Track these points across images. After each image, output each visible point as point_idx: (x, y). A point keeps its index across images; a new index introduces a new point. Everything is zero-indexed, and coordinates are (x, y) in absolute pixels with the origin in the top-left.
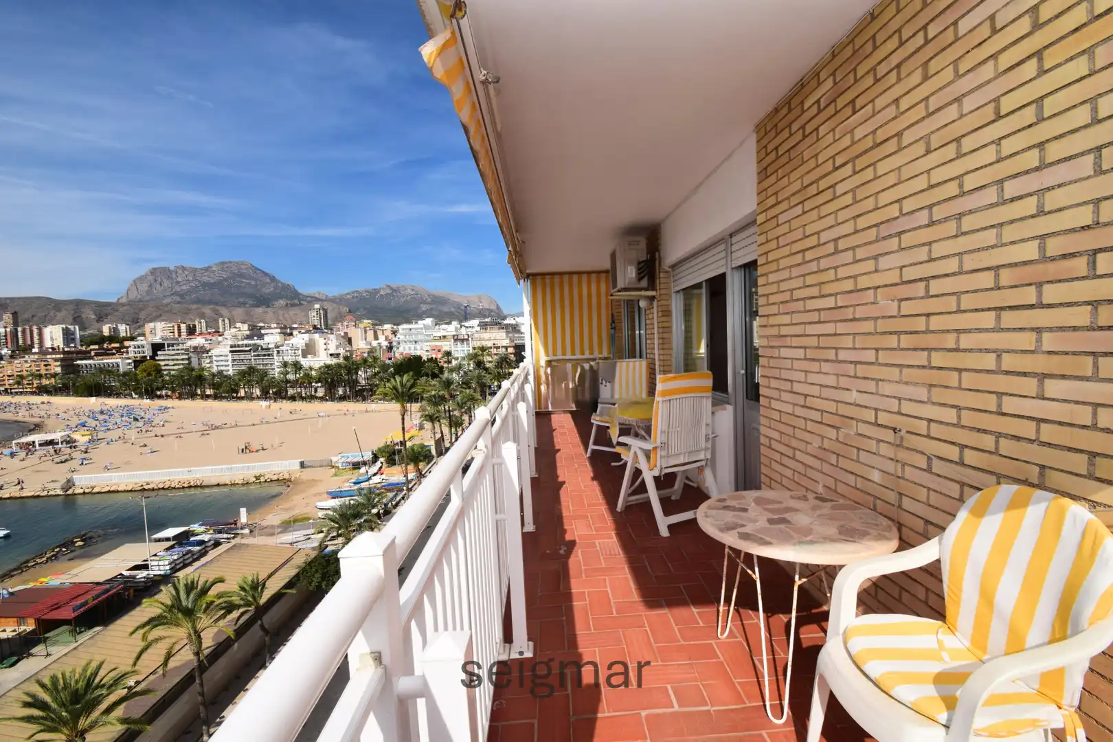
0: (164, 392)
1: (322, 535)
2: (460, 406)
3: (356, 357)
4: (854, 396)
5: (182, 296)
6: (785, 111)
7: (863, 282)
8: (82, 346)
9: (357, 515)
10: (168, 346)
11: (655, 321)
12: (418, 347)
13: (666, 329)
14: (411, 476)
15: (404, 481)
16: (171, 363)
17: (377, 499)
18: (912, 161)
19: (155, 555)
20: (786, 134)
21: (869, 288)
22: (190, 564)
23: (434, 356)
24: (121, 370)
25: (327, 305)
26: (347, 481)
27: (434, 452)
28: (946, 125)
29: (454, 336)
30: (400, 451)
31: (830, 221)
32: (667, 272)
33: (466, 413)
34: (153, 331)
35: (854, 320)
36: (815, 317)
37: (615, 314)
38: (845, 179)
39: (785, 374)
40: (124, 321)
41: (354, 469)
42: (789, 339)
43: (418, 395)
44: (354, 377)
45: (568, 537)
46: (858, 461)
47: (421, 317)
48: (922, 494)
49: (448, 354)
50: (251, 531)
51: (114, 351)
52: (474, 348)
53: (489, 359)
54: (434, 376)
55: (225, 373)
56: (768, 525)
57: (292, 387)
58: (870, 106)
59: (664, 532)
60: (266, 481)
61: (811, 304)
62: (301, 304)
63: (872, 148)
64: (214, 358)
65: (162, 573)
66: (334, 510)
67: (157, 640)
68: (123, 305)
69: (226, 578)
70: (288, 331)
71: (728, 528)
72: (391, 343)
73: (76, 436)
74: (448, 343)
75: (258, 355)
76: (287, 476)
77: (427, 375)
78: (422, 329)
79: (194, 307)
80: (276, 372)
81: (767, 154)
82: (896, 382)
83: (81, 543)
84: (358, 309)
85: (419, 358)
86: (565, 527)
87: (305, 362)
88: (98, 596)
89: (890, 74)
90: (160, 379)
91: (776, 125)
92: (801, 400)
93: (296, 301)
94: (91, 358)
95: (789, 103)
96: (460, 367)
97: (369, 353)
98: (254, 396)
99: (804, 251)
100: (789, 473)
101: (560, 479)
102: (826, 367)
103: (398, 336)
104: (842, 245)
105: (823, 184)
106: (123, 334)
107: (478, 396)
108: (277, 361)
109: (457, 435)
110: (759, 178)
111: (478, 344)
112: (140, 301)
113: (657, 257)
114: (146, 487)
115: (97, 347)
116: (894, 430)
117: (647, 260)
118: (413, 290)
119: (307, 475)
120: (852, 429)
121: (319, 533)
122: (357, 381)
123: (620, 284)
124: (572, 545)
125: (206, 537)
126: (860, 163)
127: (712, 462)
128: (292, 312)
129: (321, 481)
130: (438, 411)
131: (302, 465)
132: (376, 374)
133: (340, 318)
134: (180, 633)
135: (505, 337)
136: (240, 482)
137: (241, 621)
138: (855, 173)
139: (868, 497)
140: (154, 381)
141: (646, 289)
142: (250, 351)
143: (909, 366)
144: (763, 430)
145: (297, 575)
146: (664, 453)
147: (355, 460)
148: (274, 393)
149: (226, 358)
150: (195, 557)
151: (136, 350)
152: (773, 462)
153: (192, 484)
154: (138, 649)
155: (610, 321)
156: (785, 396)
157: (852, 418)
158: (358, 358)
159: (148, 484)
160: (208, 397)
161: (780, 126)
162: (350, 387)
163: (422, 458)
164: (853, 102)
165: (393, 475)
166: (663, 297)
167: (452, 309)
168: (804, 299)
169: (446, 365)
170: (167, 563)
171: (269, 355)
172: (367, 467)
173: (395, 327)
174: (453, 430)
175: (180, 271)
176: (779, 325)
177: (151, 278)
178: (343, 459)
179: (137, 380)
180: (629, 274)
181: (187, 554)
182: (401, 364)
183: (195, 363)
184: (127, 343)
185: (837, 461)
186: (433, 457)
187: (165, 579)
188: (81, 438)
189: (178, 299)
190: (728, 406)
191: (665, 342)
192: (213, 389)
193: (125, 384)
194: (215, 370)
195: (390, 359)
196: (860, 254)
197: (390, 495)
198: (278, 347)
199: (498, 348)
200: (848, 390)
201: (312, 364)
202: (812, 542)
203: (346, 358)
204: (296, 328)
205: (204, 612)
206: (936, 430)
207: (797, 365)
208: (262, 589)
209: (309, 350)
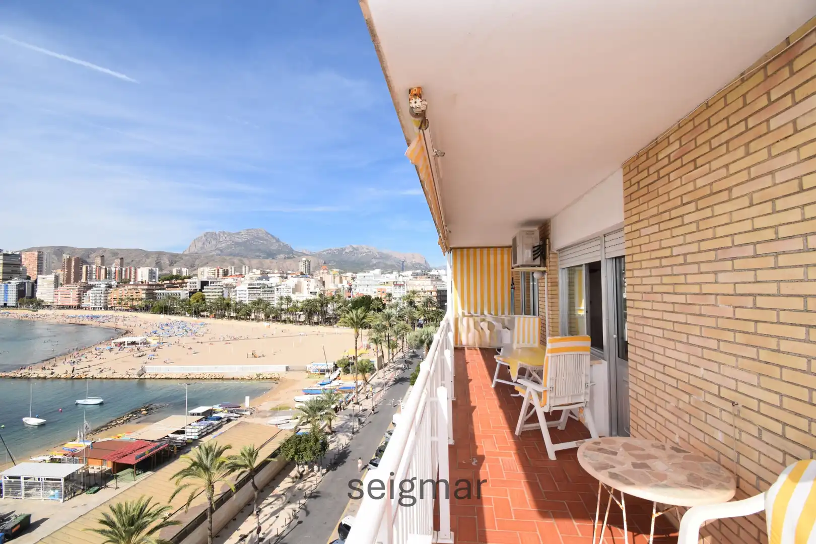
0: (205, 313)
1: (297, 421)
2: (397, 333)
3: (327, 295)
4: (701, 372)
5: (221, 251)
6: (644, 158)
7: (706, 289)
8: (159, 281)
9: (320, 409)
10: (211, 283)
11: (546, 288)
12: (369, 289)
13: (554, 296)
14: (359, 382)
15: (355, 386)
16: (212, 294)
17: (335, 398)
18: (740, 209)
19: (190, 425)
20: (645, 174)
21: (711, 294)
22: (211, 433)
23: (380, 296)
24: (181, 298)
25: (310, 258)
26: (316, 382)
27: (376, 366)
28: (764, 189)
29: (394, 282)
30: (353, 364)
31: (680, 240)
32: (556, 254)
33: (400, 338)
34: (202, 273)
35: (700, 315)
36: (670, 307)
37: (515, 278)
38: (690, 213)
39: (648, 346)
40: (186, 266)
41: (321, 374)
42: (650, 320)
43: (367, 324)
44: (325, 309)
45: (479, 452)
46: (706, 422)
47: (373, 267)
48: (755, 456)
49: (390, 295)
50: (251, 414)
51: (178, 285)
52: (408, 292)
53: (418, 299)
54: (379, 310)
55: (244, 302)
56: (632, 468)
57: (285, 314)
58: (707, 165)
59: (552, 457)
60: (263, 378)
61: (667, 298)
62: (294, 257)
63: (709, 195)
64: (238, 292)
65: (193, 437)
66: (306, 403)
67: (185, 486)
68: (186, 255)
69: (232, 446)
70: (285, 275)
71: (602, 467)
72: (350, 286)
73: (150, 340)
74: (389, 287)
75: (265, 291)
76: (276, 376)
77: (374, 310)
78: (372, 276)
79: (228, 258)
80: (275, 303)
81: (631, 186)
82: (734, 367)
83: (145, 412)
84: (330, 261)
85: (370, 297)
86: (477, 444)
87: (294, 298)
88: (152, 450)
89: (721, 147)
90: (204, 305)
91: (638, 167)
92: (661, 368)
93: (291, 255)
94: (164, 289)
95: (647, 153)
96: (397, 305)
97: (336, 292)
98: (261, 319)
99: (661, 258)
100: (652, 423)
101: (472, 404)
102: (680, 346)
103: (356, 281)
104: (690, 259)
105: (674, 213)
106: (184, 274)
107: (409, 326)
108: (276, 295)
109: (393, 354)
110: (625, 201)
111: (411, 289)
112: (197, 253)
113: (548, 243)
114: (189, 377)
115: (168, 282)
116: (733, 403)
117: (540, 246)
118: (367, 249)
119: (290, 376)
120: (702, 397)
121: (295, 419)
122: (326, 312)
123: (519, 262)
124: (481, 459)
125: (222, 415)
126: (701, 204)
127: (590, 404)
128: (289, 262)
129: (298, 381)
130: (381, 336)
131: (287, 369)
132: (340, 307)
133: (318, 267)
134: (201, 482)
135: (430, 284)
136: (247, 378)
137: (240, 479)
138: (697, 210)
139: (714, 451)
140: (199, 306)
141: (539, 266)
142: (260, 288)
143: (743, 357)
144: (631, 385)
145: (279, 449)
146: (552, 395)
147: (323, 368)
148: (274, 318)
149: (245, 292)
150: (215, 428)
151: (192, 285)
152: (639, 411)
153: (217, 377)
154: (174, 491)
155: (511, 283)
156: (648, 363)
157: (701, 389)
158: (329, 295)
159: (190, 375)
160: (232, 317)
161: (641, 167)
162: (322, 315)
163: (368, 370)
164: (694, 160)
165: (346, 380)
166: (552, 272)
167: (394, 263)
168: (662, 293)
169: (387, 303)
170: (197, 431)
171: (271, 291)
172: (330, 373)
173: (354, 275)
174: (391, 350)
175: (222, 235)
176: (643, 309)
177: (204, 238)
178: (314, 367)
179: (190, 305)
180: (525, 255)
181: (209, 426)
182: (357, 301)
183: (226, 296)
184: (186, 280)
185: (690, 420)
186: (376, 370)
187: (194, 442)
188: (153, 342)
189: (219, 252)
190: (603, 361)
191: (553, 306)
192: (236, 312)
193: (182, 306)
194: (237, 300)
195: (349, 297)
196: (704, 267)
197: (345, 395)
198: (278, 286)
199: (425, 292)
200: (697, 366)
201: (298, 299)
202: (666, 486)
203: (321, 295)
204: (289, 274)
205: (218, 469)
206: (764, 408)
207: (656, 340)
208: (256, 456)
209: (297, 289)
